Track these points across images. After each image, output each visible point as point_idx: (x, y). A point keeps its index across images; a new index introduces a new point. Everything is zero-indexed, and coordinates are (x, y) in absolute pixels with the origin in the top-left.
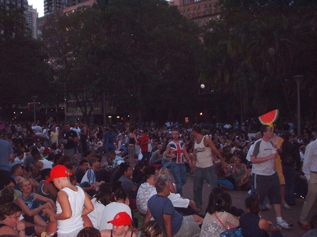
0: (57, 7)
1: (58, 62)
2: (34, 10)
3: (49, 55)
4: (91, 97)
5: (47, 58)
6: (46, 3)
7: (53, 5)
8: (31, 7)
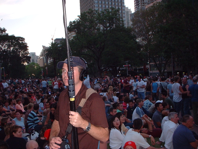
0: (142, 5)
1: (143, 40)
2: (129, 9)
3: (137, 36)
4: (165, 61)
5: (136, 38)
6: (136, 2)
7: (140, 5)
8: (127, 8)
